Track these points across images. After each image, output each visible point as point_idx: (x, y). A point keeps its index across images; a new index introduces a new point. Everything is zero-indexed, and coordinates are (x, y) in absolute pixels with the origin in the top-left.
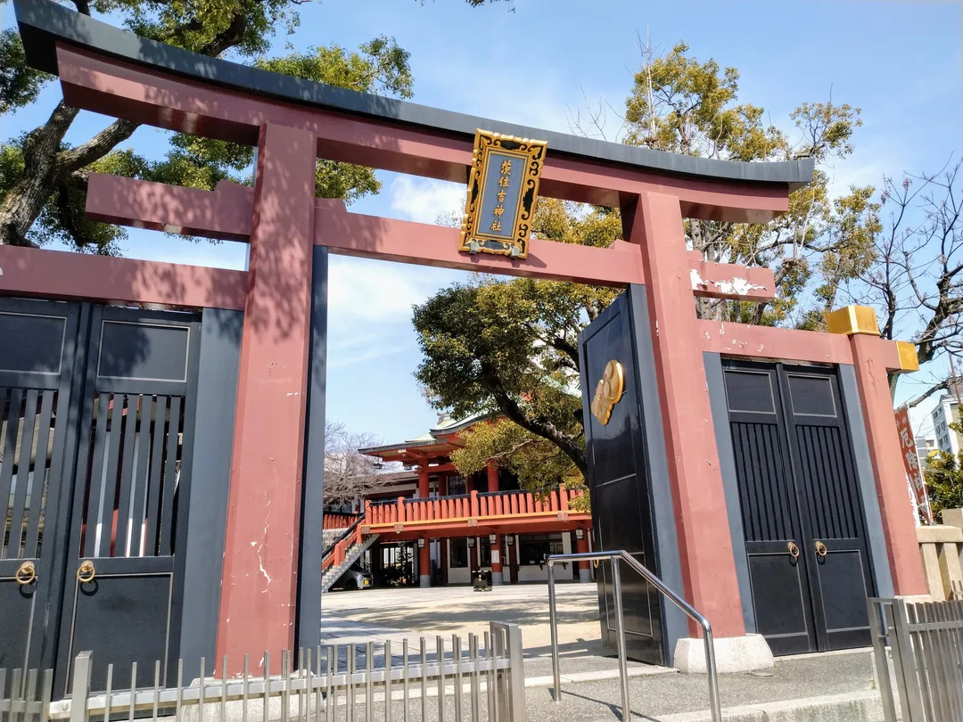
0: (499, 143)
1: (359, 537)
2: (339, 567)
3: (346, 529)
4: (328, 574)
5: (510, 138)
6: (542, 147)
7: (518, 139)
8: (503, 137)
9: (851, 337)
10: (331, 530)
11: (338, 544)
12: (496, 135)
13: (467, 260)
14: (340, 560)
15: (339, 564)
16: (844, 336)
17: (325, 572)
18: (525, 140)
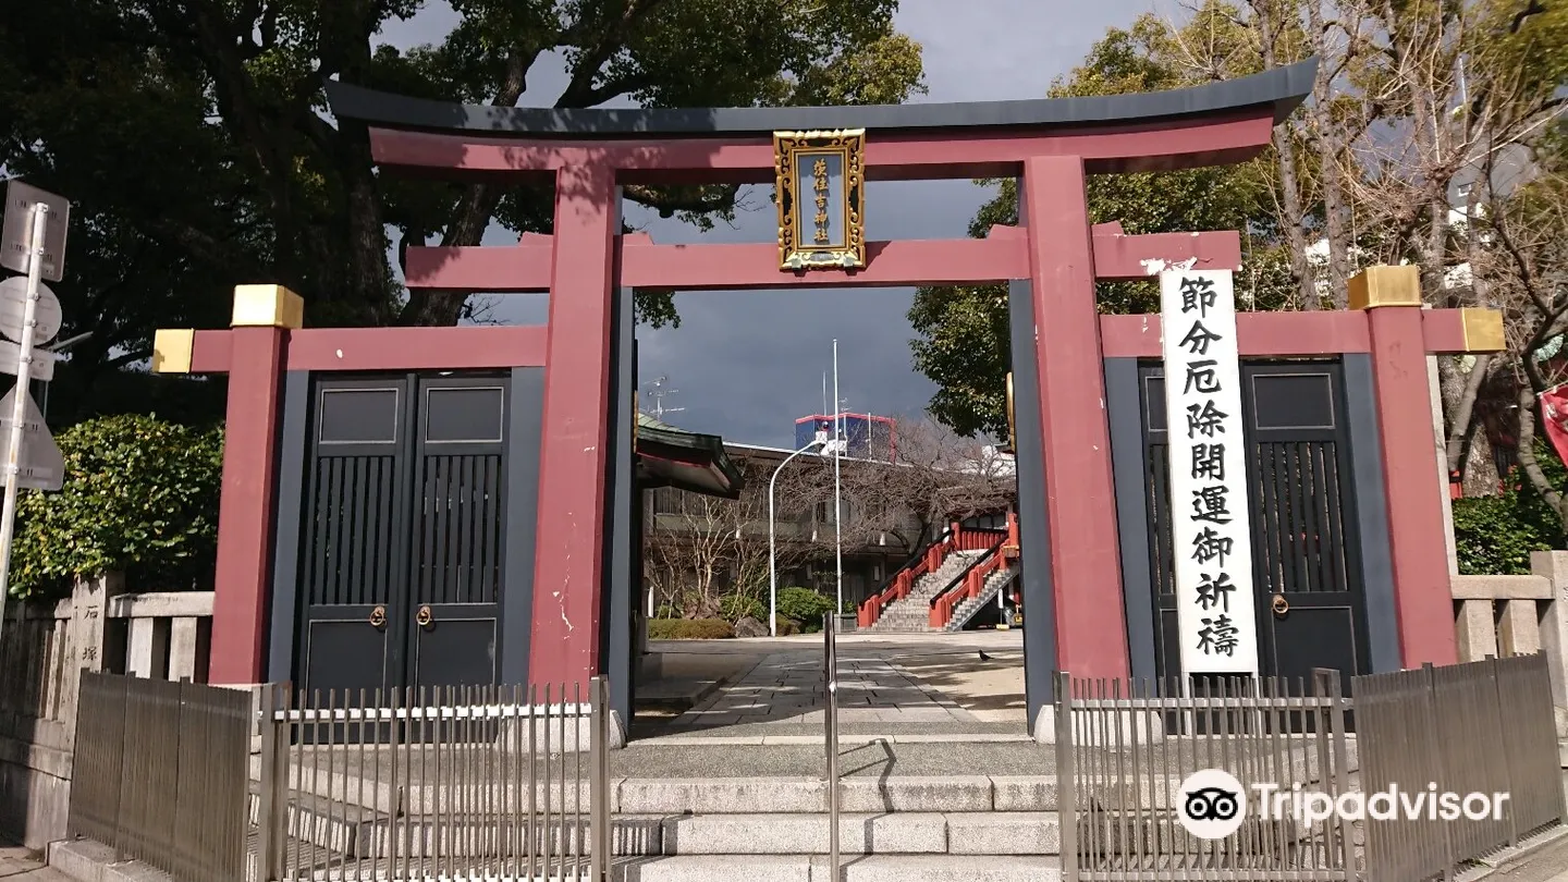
0: (805, 143)
1: (1002, 559)
2: (975, 599)
3: (982, 552)
4: (960, 607)
5: (815, 134)
6: (858, 137)
7: (826, 134)
8: (809, 135)
9: (1368, 311)
10: (970, 552)
11: (973, 571)
12: (800, 134)
13: (791, 278)
14: (977, 590)
15: (976, 596)
16: (1360, 311)
17: (957, 605)
18: (837, 133)
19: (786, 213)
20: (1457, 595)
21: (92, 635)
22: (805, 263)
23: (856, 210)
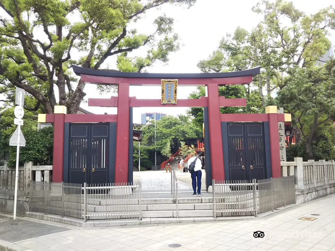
0: (167, 81)
6: (177, 81)
7: (171, 80)
9: (268, 114)
18: (173, 80)
19: (163, 94)
20: (281, 165)
21: (29, 174)
22: (166, 103)
23: (176, 94)
